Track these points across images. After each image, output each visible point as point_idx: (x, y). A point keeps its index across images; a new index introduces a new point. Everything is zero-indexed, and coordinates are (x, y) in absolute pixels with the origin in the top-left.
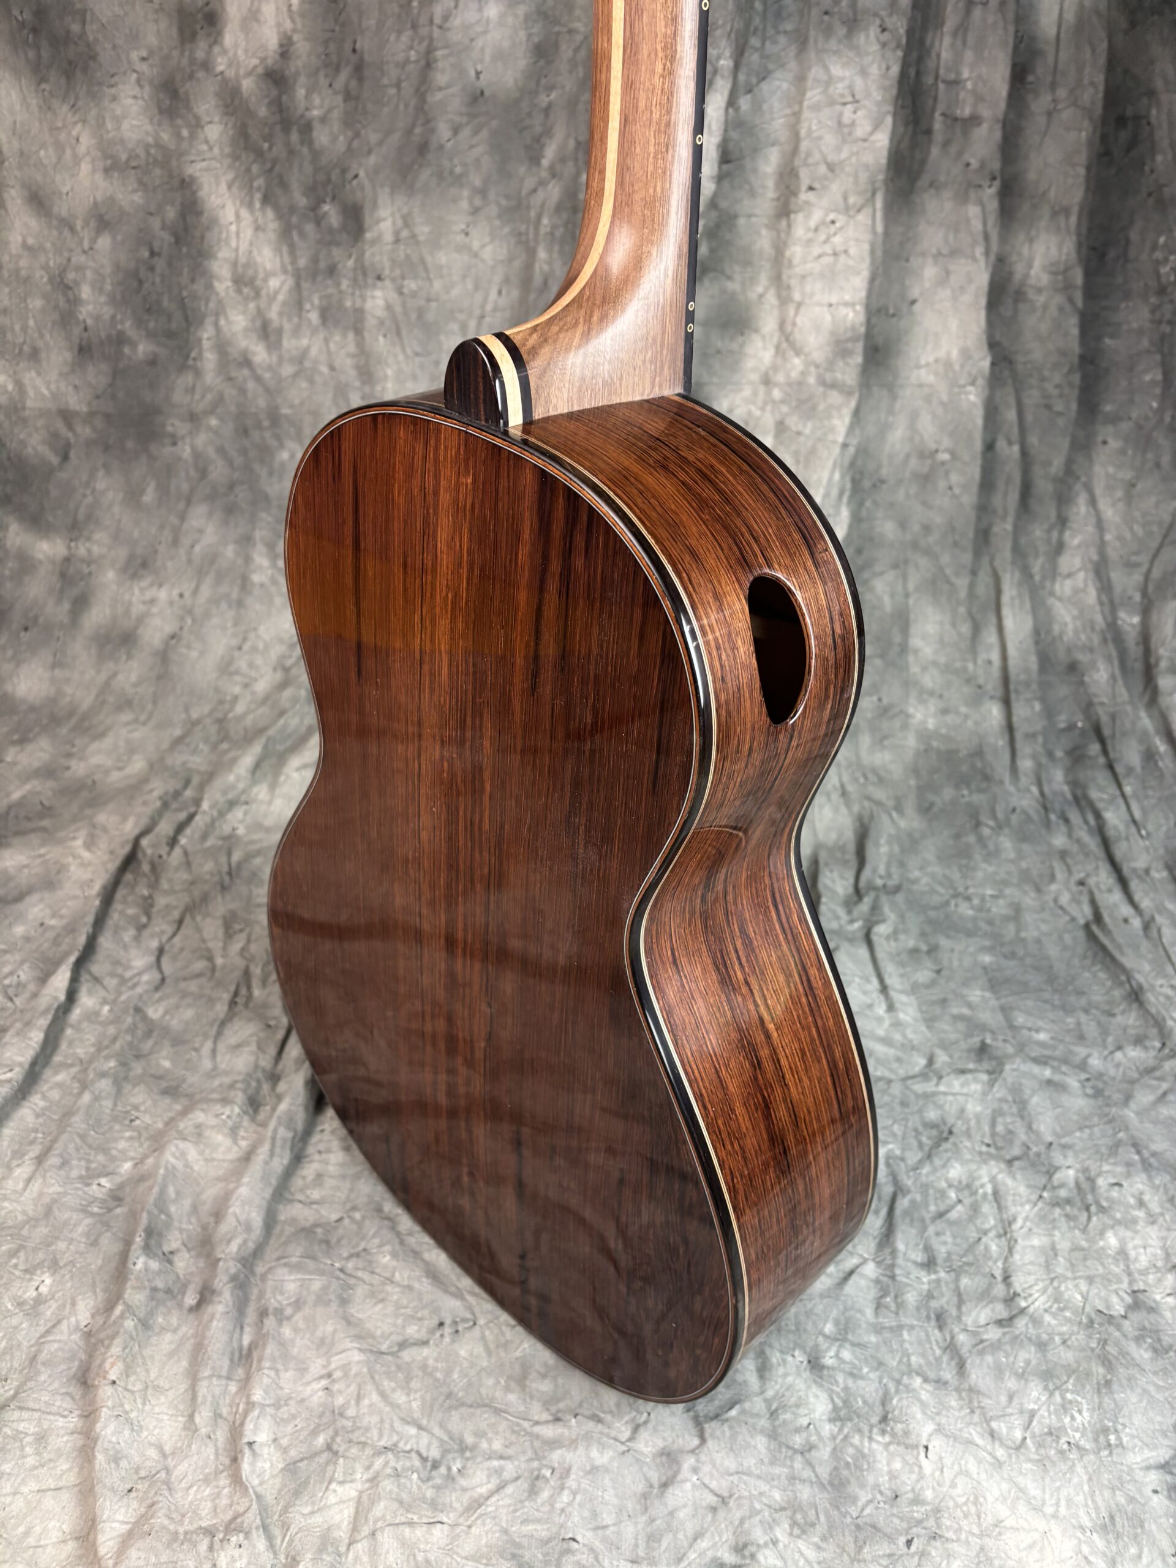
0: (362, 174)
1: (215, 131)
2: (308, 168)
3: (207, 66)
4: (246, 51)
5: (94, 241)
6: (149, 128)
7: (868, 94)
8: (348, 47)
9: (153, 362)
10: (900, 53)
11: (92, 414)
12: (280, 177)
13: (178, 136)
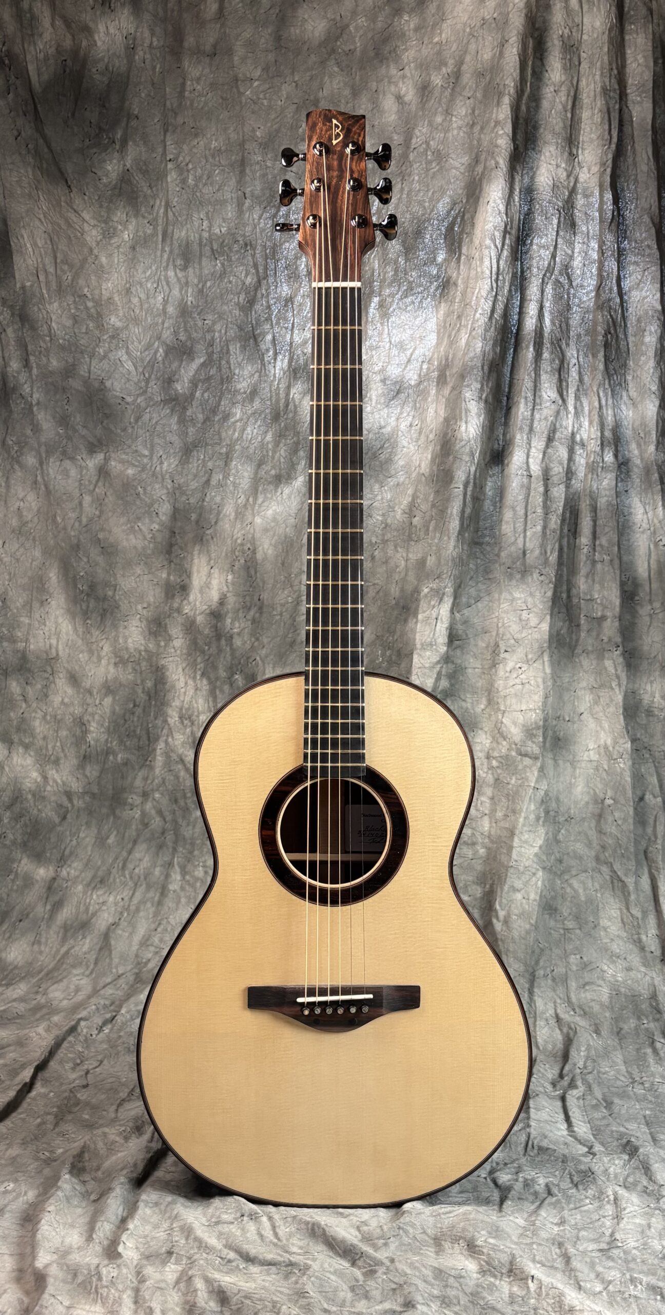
0: (258, 658)
1: (179, 642)
2: (229, 658)
3: (179, 611)
4: (201, 602)
5: (102, 700)
6: (143, 642)
7: (535, 606)
8: (256, 598)
9: (126, 763)
10: (552, 586)
11: (85, 793)
12: (212, 663)
13: (159, 645)
